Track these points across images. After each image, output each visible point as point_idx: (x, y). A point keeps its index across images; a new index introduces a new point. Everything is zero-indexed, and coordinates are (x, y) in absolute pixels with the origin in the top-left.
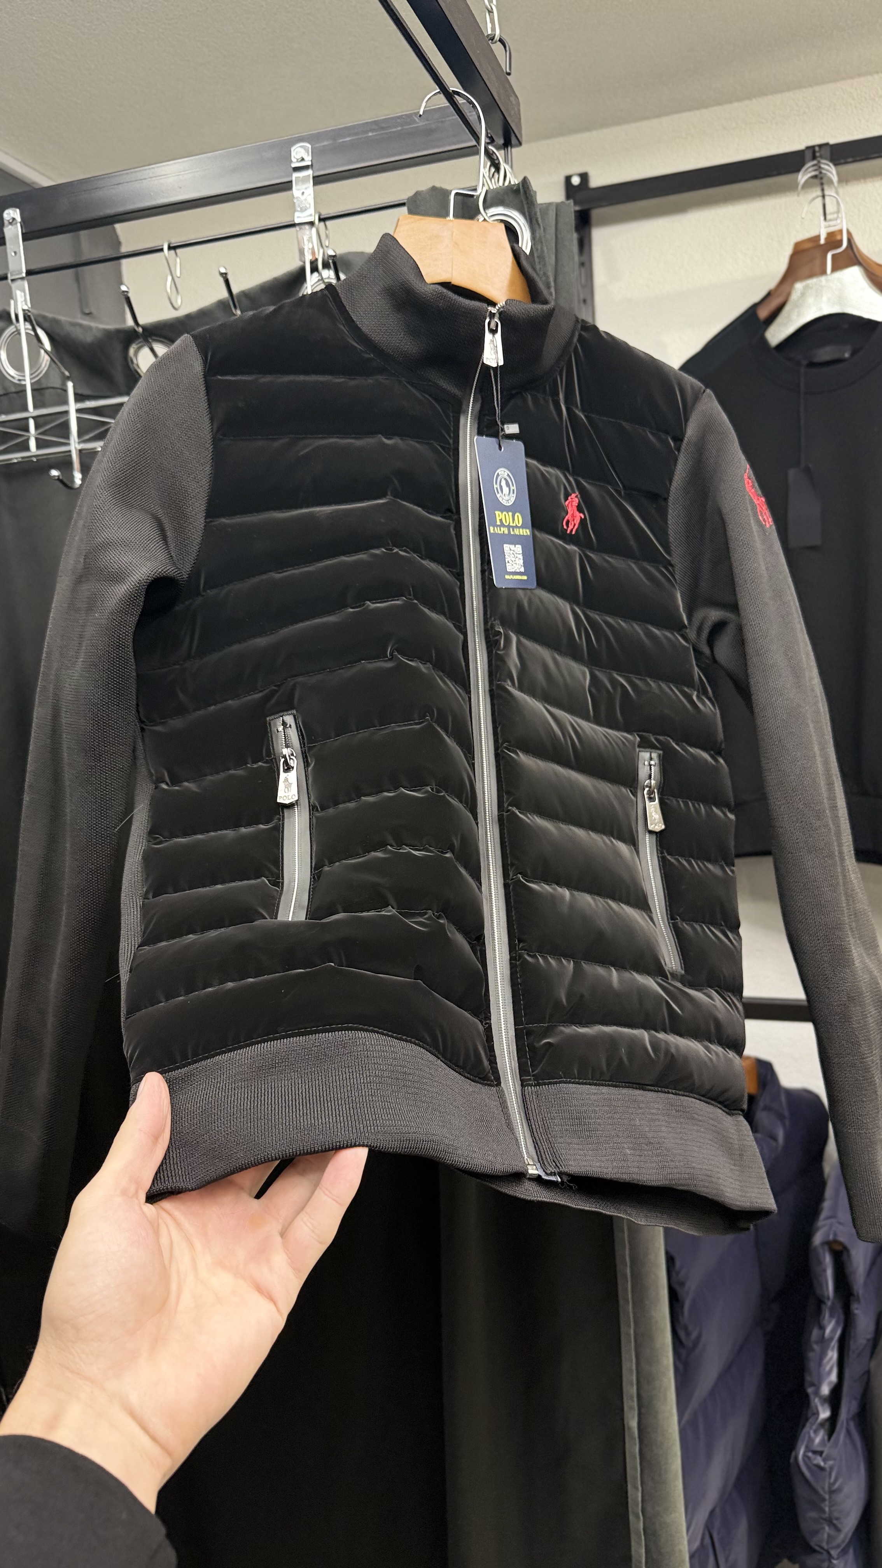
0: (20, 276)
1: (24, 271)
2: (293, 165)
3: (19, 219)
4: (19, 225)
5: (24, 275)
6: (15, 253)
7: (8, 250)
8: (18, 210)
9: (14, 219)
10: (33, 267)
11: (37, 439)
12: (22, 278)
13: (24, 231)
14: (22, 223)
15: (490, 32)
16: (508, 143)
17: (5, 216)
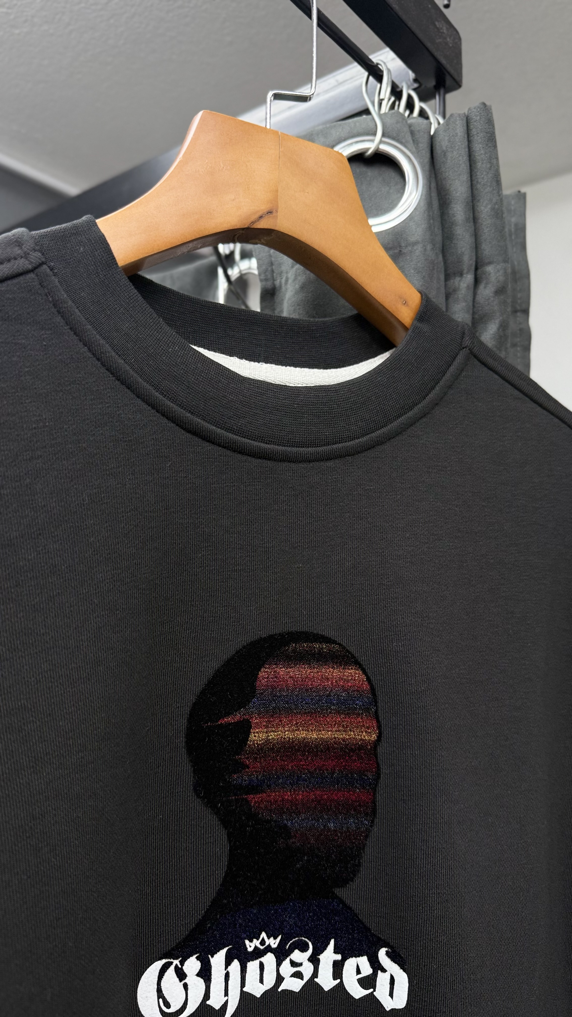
16: (441, 84)
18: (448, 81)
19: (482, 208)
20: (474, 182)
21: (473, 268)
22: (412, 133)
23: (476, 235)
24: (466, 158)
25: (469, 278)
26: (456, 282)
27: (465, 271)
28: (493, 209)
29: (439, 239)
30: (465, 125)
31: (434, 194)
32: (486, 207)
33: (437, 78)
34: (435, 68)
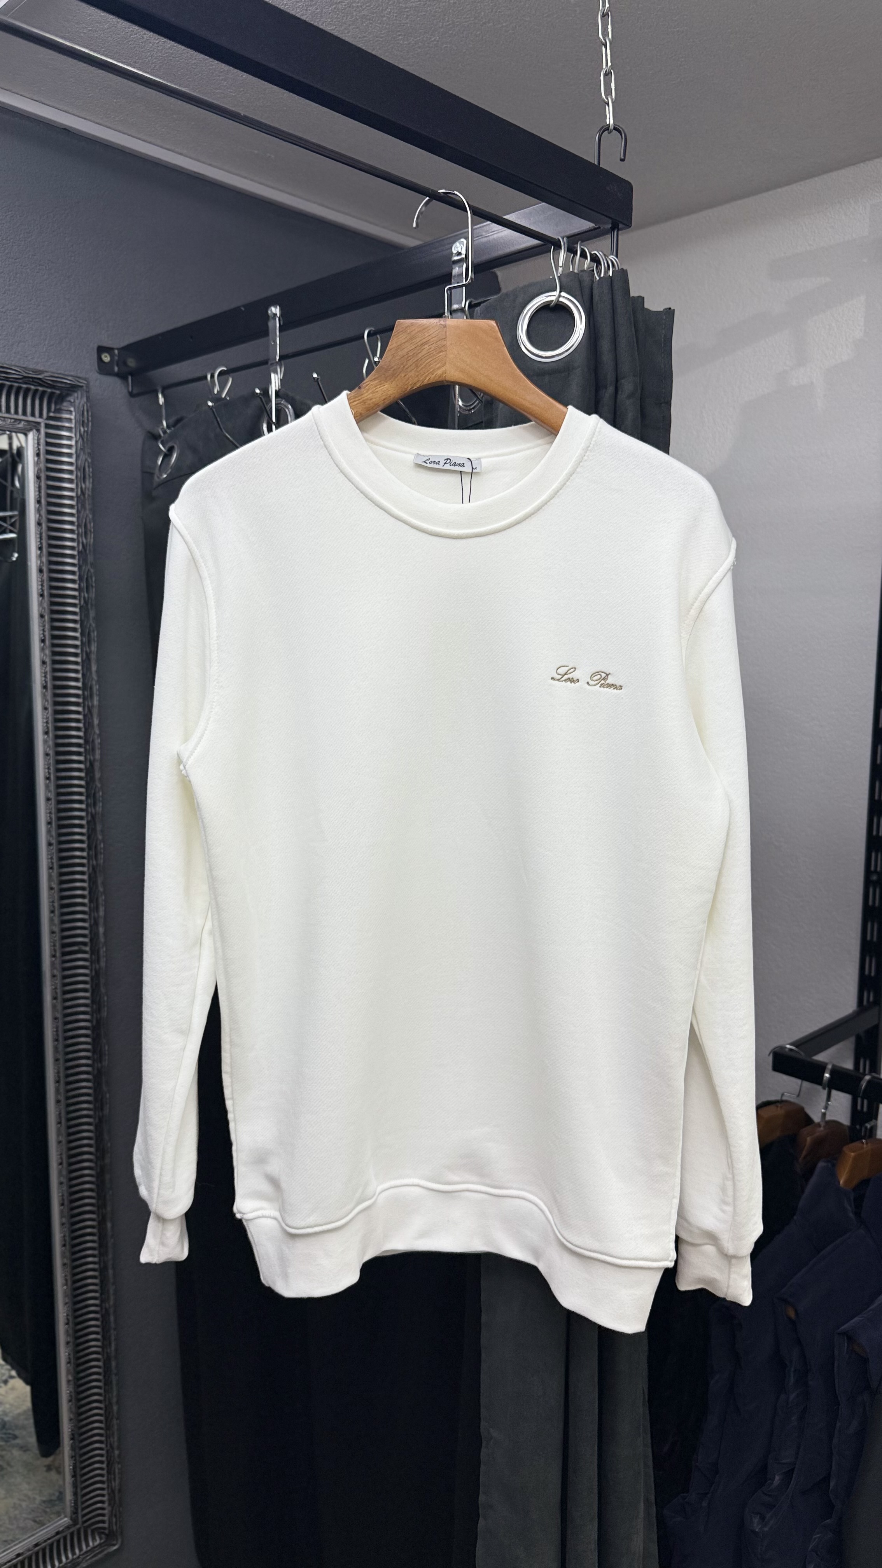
0: (275, 361)
1: (278, 358)
2: (453, 259)
3: (278, 316)
4: (277, 319)
5: (278, 360)
6: (274, 342)
7: (271, 340)
8: (278, 307)
9: (275, 315)
10: (287, 351)
12: (277, 362)
13: (282, 324)
14: (281, 319)
15: (608, 123)
16: (615, 227)
17: (269, 312)
18: (621, 226)
26: (602, 392)
29: (593, 363)
31: (592, 329)
32: (622, 340)
33: (612, 224)
34: (610, 221)
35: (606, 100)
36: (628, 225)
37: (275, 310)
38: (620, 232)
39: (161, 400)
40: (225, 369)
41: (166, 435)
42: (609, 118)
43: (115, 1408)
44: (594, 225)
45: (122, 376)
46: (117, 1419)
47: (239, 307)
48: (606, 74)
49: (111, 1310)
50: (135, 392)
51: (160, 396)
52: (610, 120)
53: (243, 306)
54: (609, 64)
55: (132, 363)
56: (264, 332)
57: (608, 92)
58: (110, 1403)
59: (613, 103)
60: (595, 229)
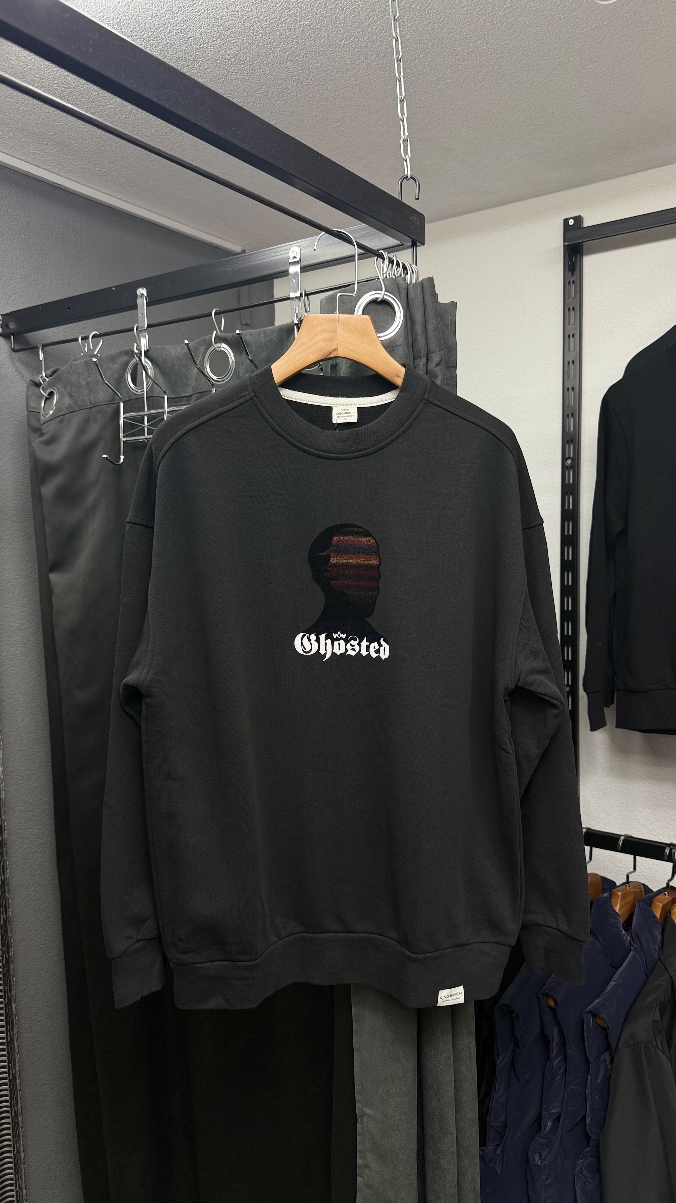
0: (144, 329)
1: (146, 326)
2: (290, 261)
3: (145, 295)
4: (145, 298)
5: (146, 328)
6: (142, 314)
7: (139, 312)
8: (145, 289)
9: (142, 294)
10: (152, 322)
11: (147, 428)
12: (145, 330)
13: (148, 301)
14: (147, 297)
15: (406, 173)
16: (414, 245)
17: (138, 292)
18: (418, 244)
19: (429, 327)
20: (426, 315)
21: (426, 355)
22: (398, 288)
23: (427, 340)
24: (422, 303)
25: (424, 359)
26: (418, 361)
27: (422, 357)
28: (434, 327)
29: (410, 341)
30: (421, 287)
31: (408, 318)
32: (431, 326)
33: (412, 242)
34: (411, 240)
35: (405, 158)
36: (423, 243)
37: (142, 291)
38: (417, 248)
39: (41, 356)
40: (98, 333)
41: (45, 382)
42: (407, 170)
43: (22, 1155)
44: (399, 243)
45: (6, 336)
46: (24, 1164)
47: (111, 287)
48: (404, 141)
49: (17, 1076)
50: (16, 348)
51: (40, 352)
52: (408, 171)
53: (114, 287)
54: (407, 134)
55: (12, 326)
56: (135, 307)
57: (406, 153)
58: (19, 1152)
59: (410, 159)
60: (400, 245)
